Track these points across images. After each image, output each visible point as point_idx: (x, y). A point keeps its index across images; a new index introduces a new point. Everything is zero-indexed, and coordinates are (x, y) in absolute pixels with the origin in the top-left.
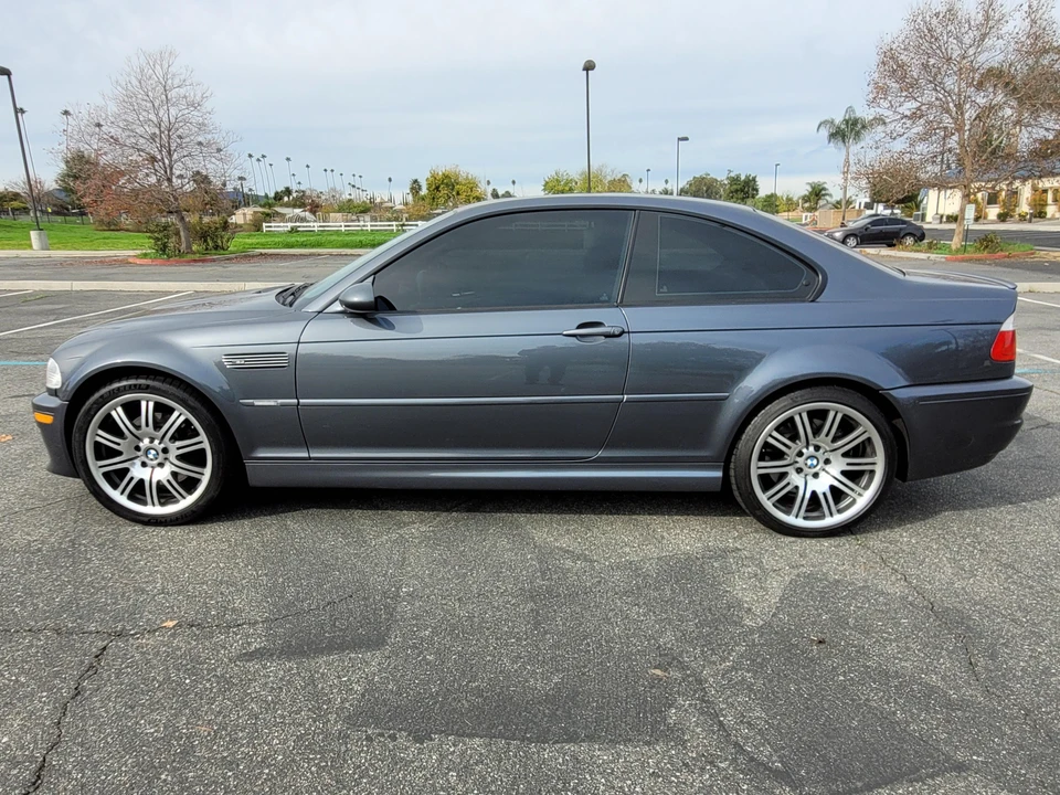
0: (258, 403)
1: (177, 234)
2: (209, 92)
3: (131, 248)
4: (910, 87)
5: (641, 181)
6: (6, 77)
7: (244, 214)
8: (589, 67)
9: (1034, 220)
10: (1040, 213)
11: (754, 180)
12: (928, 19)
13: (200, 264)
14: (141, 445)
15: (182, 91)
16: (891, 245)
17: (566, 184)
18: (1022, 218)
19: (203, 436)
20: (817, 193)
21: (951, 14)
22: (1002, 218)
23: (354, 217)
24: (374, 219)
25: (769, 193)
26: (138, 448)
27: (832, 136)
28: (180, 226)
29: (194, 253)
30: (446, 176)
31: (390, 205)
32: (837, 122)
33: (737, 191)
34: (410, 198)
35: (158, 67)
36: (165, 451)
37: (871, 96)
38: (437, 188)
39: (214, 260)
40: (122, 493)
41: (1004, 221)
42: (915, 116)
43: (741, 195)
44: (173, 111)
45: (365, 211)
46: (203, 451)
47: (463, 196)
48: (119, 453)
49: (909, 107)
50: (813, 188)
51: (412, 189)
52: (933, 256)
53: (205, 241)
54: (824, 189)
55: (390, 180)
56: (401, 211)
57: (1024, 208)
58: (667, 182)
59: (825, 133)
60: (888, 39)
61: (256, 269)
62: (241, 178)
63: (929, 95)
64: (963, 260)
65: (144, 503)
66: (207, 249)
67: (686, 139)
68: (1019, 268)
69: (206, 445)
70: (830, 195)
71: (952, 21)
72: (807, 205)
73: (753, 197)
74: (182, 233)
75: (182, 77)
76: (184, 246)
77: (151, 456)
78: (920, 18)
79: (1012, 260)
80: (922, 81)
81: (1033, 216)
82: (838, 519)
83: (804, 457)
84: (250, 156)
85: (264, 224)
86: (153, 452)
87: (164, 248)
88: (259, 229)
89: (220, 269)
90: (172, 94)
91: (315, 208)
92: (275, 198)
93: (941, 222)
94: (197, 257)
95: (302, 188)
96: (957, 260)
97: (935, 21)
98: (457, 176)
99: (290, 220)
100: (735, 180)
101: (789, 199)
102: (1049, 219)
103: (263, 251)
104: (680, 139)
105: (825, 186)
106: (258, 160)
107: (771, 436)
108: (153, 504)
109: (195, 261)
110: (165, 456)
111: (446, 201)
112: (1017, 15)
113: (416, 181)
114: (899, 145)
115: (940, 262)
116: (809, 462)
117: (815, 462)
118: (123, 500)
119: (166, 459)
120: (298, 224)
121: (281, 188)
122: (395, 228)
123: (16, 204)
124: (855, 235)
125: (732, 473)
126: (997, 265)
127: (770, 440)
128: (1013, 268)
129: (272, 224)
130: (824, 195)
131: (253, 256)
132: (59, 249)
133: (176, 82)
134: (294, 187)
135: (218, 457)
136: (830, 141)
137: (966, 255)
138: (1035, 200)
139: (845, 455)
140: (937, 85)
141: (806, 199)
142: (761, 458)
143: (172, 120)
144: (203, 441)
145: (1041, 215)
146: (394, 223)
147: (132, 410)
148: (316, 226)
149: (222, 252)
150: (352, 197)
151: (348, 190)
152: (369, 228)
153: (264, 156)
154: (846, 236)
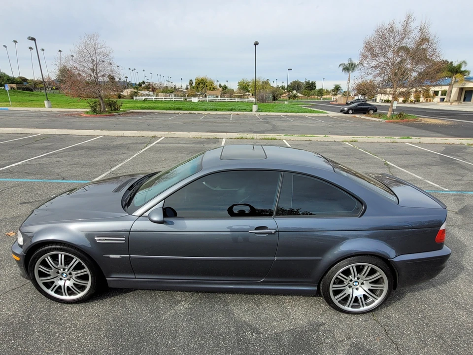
0: (112, 256)
1: (100, 105)
2: (112, 51)
3: (83, 108)
4: (375, 56)
5: (273, 82)
6: (34, 41)
7: (127, 92)
8: (256, 44)
9: (416, 103)
10: (418, 100)
11: (315, 83)
12: (383, 31)
13: (108, 117)
14: (60, 271)
15: (101, 50)
16: (365, 113)
17: (247, 83)
18: (411, 102)
19: (87, 269)
20: (337, 89)
21: (391, 29)
22: (404, 102)
23: (168, 95)
24: (175, 96)
25: (320, 88)
26: (58, 273)
27: (344, 69)
28: (101, 101)
29: (106, 112)
30: (202, 80)
31: (182, 90)
32: (346, 64)
33: (308, 87)
34: (189, 87)
35: (92, 41)
36: (70, 274)
37: (360, 59)
38: (199, 84)
39: (114, 115)
40: (52, 291)
41: (404, 103)
42: (376, 67)
43: (310, 89)
44: (98, 58)
45: (172, 92)
46: (87, 275)
47: (208, 87)
48: (49, 275)
49: (374, 63)
50: (336, 87)
51: (190, 83)
52: (381, 120)
53: (111, 107)
54: (340, 87)
55: (182, 79)
56: (185, 92)
57: (412, 98)
58: (283, 82)
59: (341, 68)
60: (368, 38)
61: (130, 120)
62: (126, 77)
63: (382, 59)
64: (392, 122)
65: (62, 294)
66: (111, 110)
67: (291, 70)
68: (412, 127)
69: (88, 272)
70: (342, 89)
71: (392, 32)
72: (333, 93)
73: (314, 89)
74: (102, 105)
75: (101, 44)
76: (102, 109)
77: (64, 276)
78: (380, 30)
79: (410, 122)
80: (380, 55)
81: (415, 101)
82: (366, 308)
83: (352, 282)
84: (129, 69)
85: (134, 97)
86: (65, 274)
87: (95, 111)
88: (133, 98)
89: (116, 120)
90: (98, 51)
91: (154, 90)
92: (139, 85)
93: (382, 102)
94: (107, 114)
95: (149, 81)
96: (389, 122)
97: (385, 31)
98: (206, 80)
99: (144, 96)
100: (308, 83)
101: (327, 91)
102: (421, 103)
103: (133, 111)
105: (340, 86)
106: (133, 70)
107: (339, 275)
108: (66, 295)
109: (107, 115)
110: (70, 276)
111: (202, 89)
112: (416, 30)
113: (191, 80)
114: (370, 78)
115: (384, 123)
116: (355, 284)
117: (357, 284)
118: (52, 293)
119: (71, 277)
120: (147, 97)
121: (141, 81)
122: (183, 100)
123: (41, 85)
124: (351, 109)
125: (321, 288)
126: (405, 125)
127: (339, 277)
128: (411, 126)
129: (137, 97)
130: (340, 89)
131: (129, 113)
132: (55, 107)
133: (99, 46)
134: (146, 81)
135: (94, 278)
136: (343, 71)
137: (393, 120)
138: (416, 95)
139: (370, 283)
140: (385, 55)
141: (333, 91)
142: (334, 283)
143: (98, 61)
144: (86, 271)
145: (418, 101)
146: (183, 98)
147: (55, 258)
148: (153, 98)
149: (117, 111)
150: (168, 85)
151: (166, 82)
152: (173, 100)
153: (135, 69)
154: (349, 110)
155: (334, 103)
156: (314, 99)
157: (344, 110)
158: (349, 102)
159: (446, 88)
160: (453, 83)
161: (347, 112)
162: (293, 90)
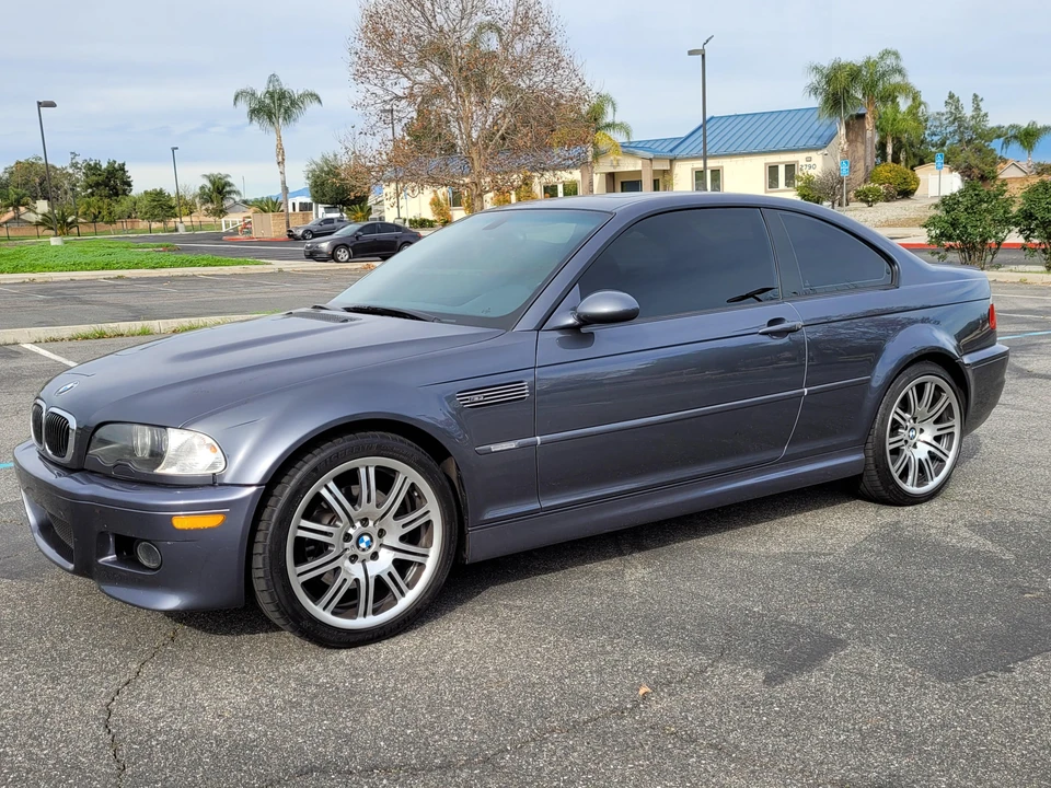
0: (495, 448)
20: (219, 191)
25: (151, 189)
27: (255, 112)
32: (259, 94)
33: (97, 185)
40: (326, 607)
43: (106, 191)
50: (213, 183)
54: (230, 185)
59: (244, 107)
67: (52, 105)
69: (435, 514)
70: (238, 193)
72: (208, 206)
73: (125, 194)
100: (93, 168)
101: (181, 198)
104: (40, 104)
105: (229, 179)
116: (911, 434)
124: (341, 247)
130: (229, 192)
136: (251, 119)
141: (206, 197)
144: (431, 510)
154: (336, 248)
155: (240, 237)
156: (133, 230)
157: (321, 252)
158: (300, 233)
159: (576, 175)
160: (590, 159)
161: (333, 257)
162: (35, 198)
